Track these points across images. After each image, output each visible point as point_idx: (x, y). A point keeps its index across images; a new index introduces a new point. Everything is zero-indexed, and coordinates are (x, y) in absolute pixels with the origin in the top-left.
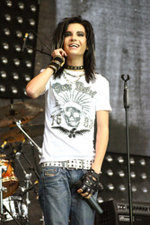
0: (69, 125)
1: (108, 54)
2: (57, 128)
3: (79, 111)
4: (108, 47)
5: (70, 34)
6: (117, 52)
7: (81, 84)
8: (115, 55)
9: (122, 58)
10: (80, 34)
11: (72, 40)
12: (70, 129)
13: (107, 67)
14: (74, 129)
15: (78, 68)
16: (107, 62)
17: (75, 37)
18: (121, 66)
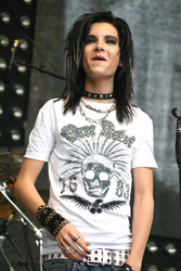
0: (90, 194)
1: (150, 74)
2: (70, 197)
3: (108, 171)
4: (151, 62)
5: (94, 39)
6: (164, 71)
7: (111, 125)
8: (161, 74)
9: (173, 80)
10: (109, 40)
11: (97, 50)
12: (92, 200)
13: (149, 95)
14: (99, 201)
15: (106, 97)
16: (149, 87)
17: (101, 44)
18: (172, 93)
